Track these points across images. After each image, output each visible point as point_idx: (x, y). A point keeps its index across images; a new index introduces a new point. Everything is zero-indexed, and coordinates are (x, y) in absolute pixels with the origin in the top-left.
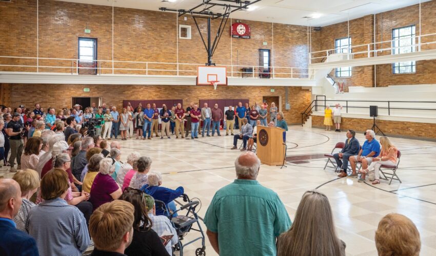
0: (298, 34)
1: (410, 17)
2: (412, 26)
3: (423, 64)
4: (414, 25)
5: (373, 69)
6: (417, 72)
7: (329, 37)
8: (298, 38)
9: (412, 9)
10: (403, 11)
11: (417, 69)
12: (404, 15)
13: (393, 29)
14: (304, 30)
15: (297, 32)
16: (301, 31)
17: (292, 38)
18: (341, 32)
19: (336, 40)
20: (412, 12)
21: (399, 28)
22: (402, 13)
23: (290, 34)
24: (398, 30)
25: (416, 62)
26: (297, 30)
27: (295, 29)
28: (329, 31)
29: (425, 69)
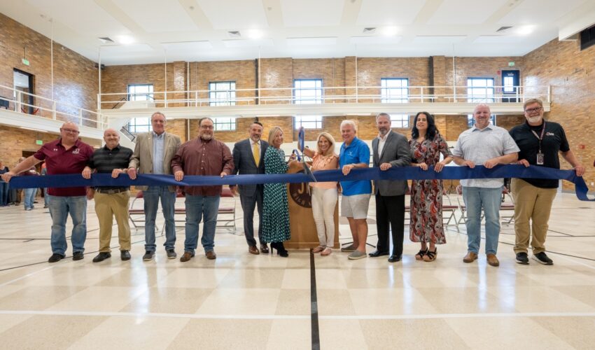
0: (76, 65)
1: (230, 72)
2: (230, 82)
3: (244, 122)
4: (235, 82)
5: (186, 124)
6: (237, 130)
7: (117, 81)
8: (76, 71)
9: (232, 64)
10: (222, 64)
11: (237, 126)
12: (223, 69)
13: (210, 83)
14: (83, 62)
15: (75, 62)
16: (79, 61)
17: (68, 68)
18: (137, 77)
19: (129, 86)
20: (232, 68)
21: (216, 83)
22: (221, 66)
23: (64, 61)
24: (214, 84)
25: (237, 119)
26: (75, 59)
27: (71, 56)
28: (117, 73)
29: (247, 127)
